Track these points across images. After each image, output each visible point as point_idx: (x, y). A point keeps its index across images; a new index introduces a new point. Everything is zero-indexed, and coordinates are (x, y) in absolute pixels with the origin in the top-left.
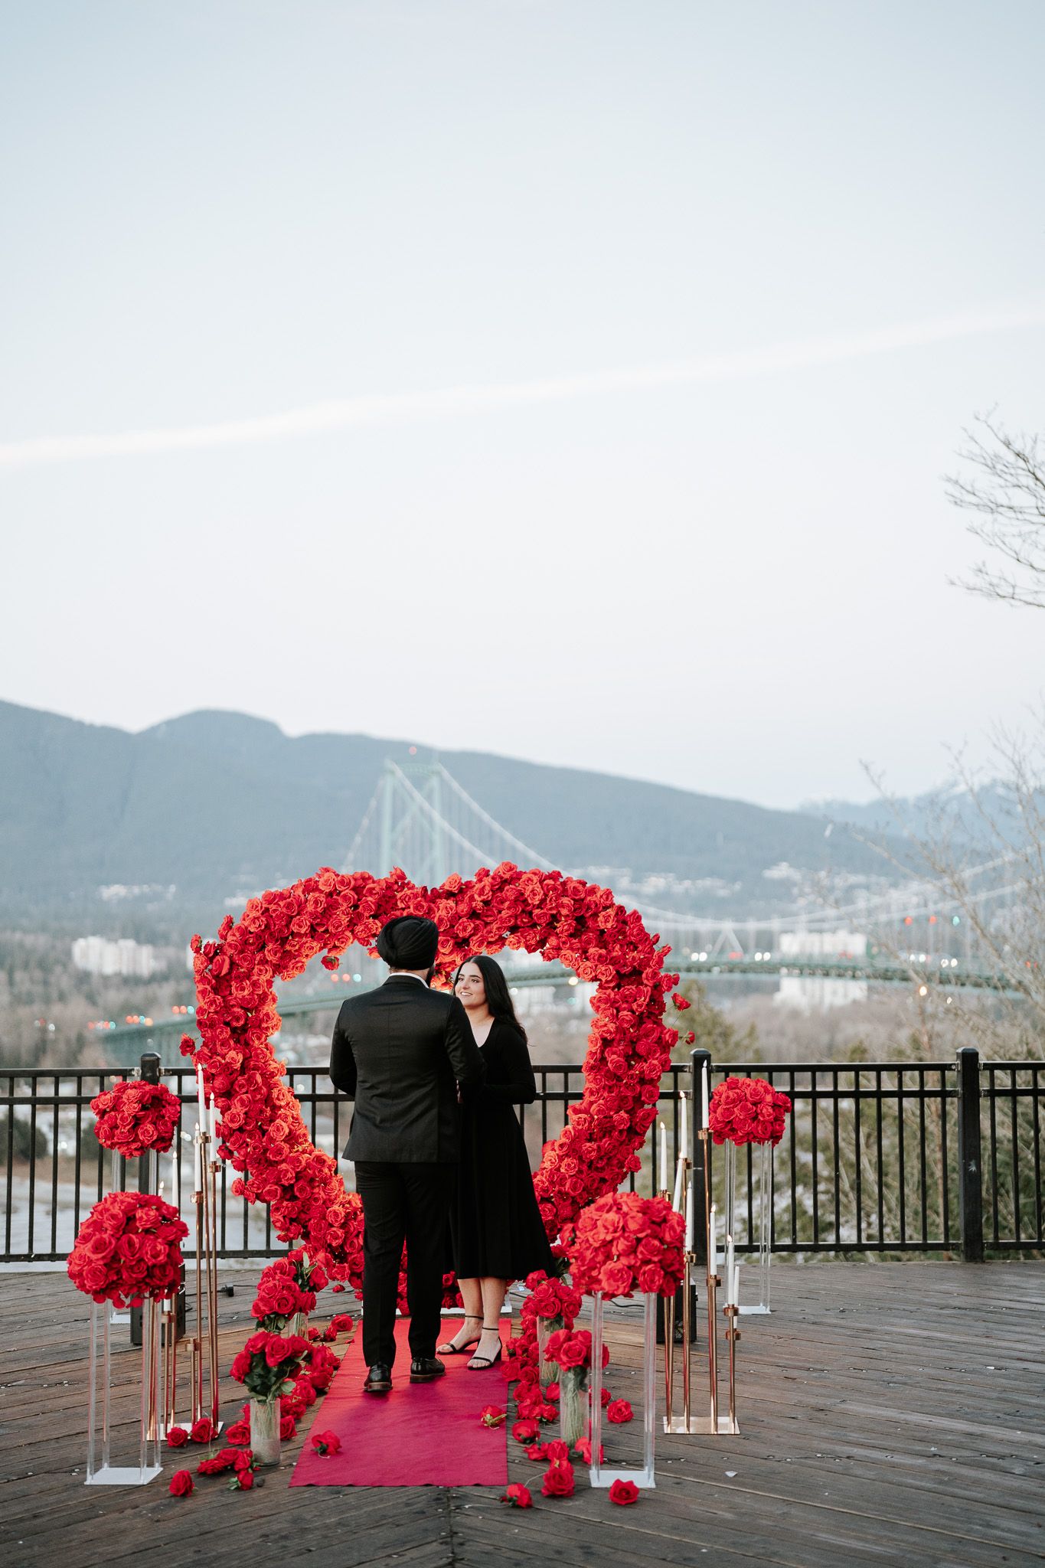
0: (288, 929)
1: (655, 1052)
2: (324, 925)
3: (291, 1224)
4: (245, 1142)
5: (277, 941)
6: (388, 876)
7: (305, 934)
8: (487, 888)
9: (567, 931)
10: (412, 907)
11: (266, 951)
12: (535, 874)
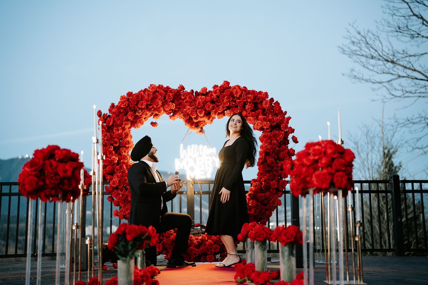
0: (137, 107)
1: (287, 157)
2: (152, 105)
4: (119, 193)
5: (132, 111)
6: (178, 88)
7: (144, 109)
8: (218, 91)
9: (250, 108)
10: (187, 98)
11: (128, 115)
12: (237, 86)
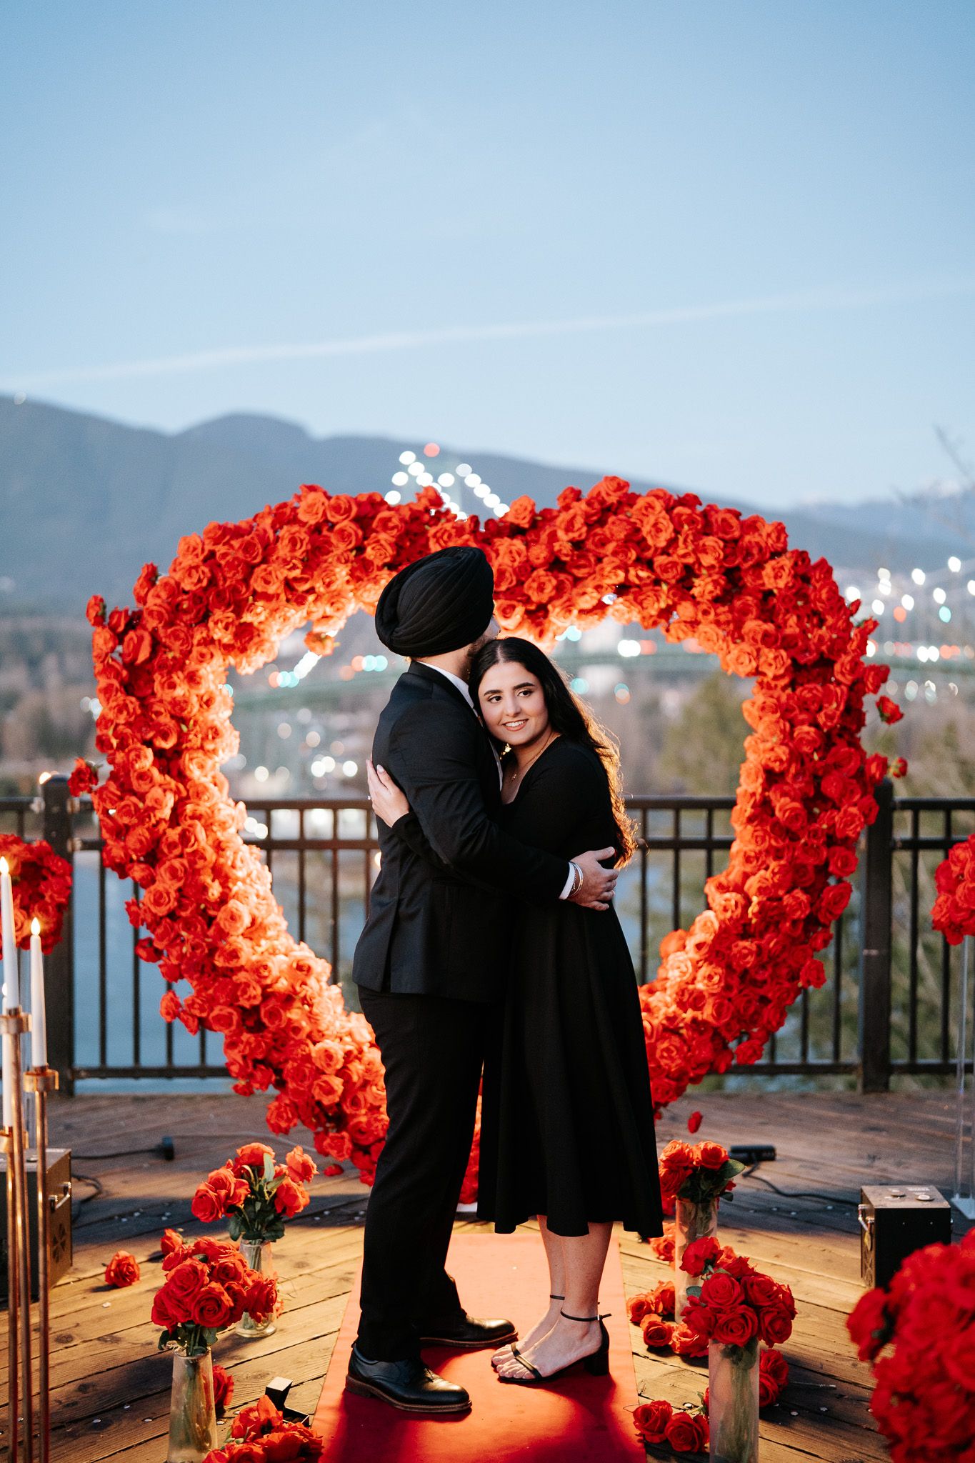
0: (248, 586)
1: (853, 793)
2: (306, 580)
3: (255, 1067)
4: (179, 936)
5: (228, 607)
6: (414, 500)
7: (276, 596)
8: (579, 522)
9: (711, 592)
11: (211, 624)
12: (658, 497)
